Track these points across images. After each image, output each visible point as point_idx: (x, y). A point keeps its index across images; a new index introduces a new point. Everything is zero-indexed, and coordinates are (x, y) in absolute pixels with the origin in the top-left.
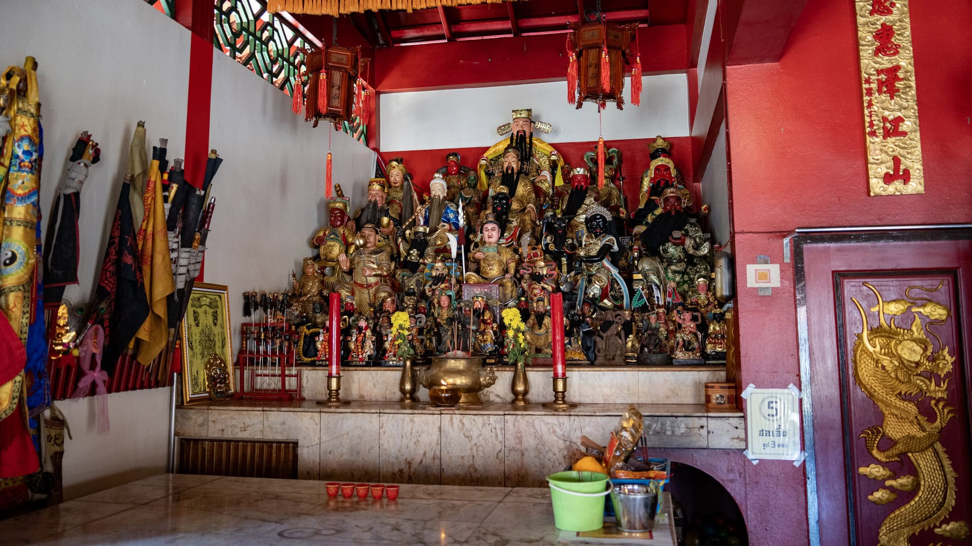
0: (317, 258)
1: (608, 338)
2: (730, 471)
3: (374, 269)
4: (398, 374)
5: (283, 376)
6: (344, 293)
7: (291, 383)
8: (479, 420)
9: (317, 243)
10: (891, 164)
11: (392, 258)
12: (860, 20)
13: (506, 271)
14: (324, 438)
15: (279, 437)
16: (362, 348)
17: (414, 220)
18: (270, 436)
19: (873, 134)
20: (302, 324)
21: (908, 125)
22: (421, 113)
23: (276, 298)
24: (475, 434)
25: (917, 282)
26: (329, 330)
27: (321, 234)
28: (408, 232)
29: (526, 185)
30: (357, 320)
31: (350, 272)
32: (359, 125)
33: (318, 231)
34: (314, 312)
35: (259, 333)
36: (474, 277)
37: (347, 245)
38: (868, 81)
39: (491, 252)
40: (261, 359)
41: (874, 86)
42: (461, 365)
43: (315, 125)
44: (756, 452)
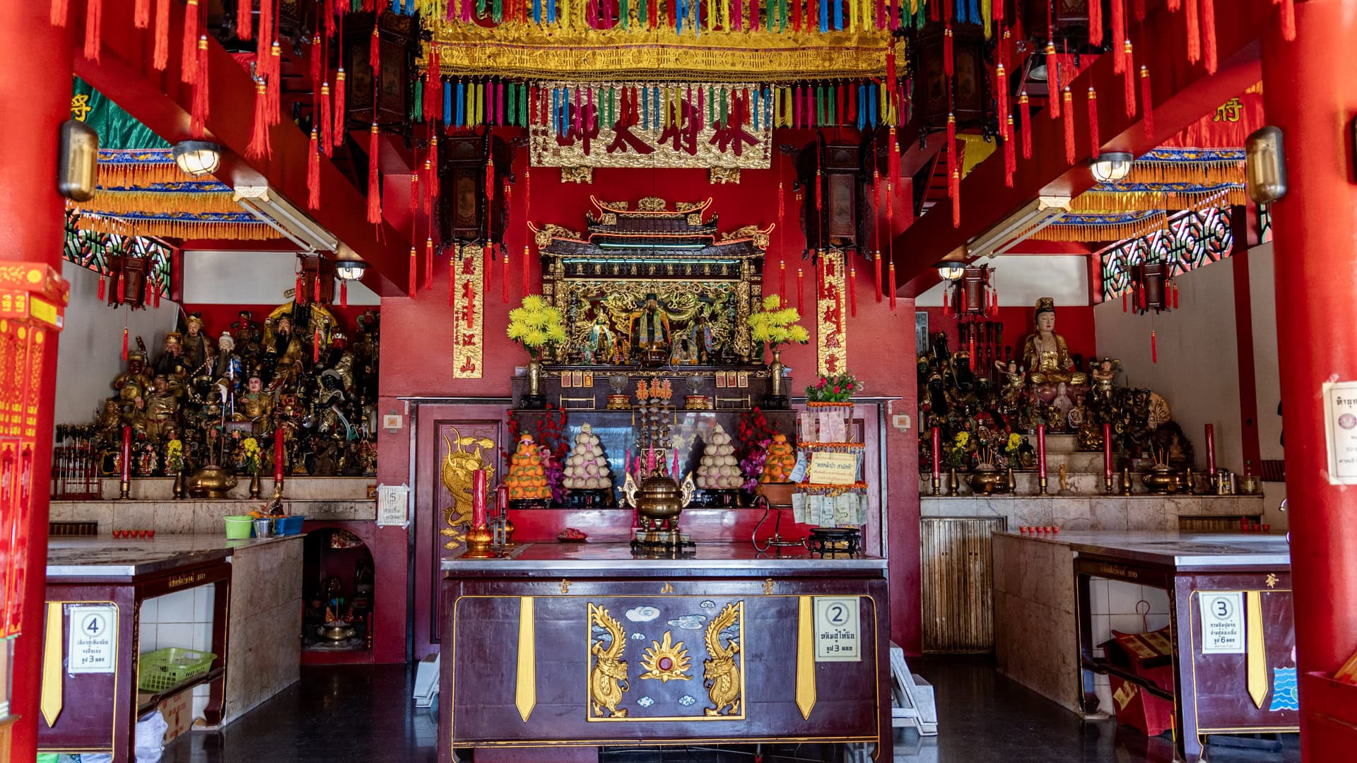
0: (117, 399)
1: (323, 459)
2: (367, 532)
3: (163, 409)
4: (173, 482)
5: (87, 484)
6: (138, 426)
7: (94, 489)
8: (219, 506)
9: (117, 386)
10: (465, 361)
11: (178, 400)
12: (457, 277)
13: (264, 412)
14: (116, 519)
15: (84, 520)
16: (149, 464)
17: (204, 368)
18: (78, 519)
19: (457, 343)
20: (104, 448)
21: (475, 340)
22: (221, 271)
23: (82, 430)
24: (216, 514)
25: (479, 427)
26: (123, 452)
27: (122, 380)
28: (195, 380)
29: (296, 345)
30: (146, 445)
31: (145, 409)
32: (163, 280)
33: (119, 377)
34: (114, 440)
35: (70, 454)
36: (240, 416)
37: (143, 389)
38: (457, 313)
39: (253, 398)
40: (71, 472)
41: (461, 315)
42: (214, 473)
43: (116, 307)
44: (382, 521)
